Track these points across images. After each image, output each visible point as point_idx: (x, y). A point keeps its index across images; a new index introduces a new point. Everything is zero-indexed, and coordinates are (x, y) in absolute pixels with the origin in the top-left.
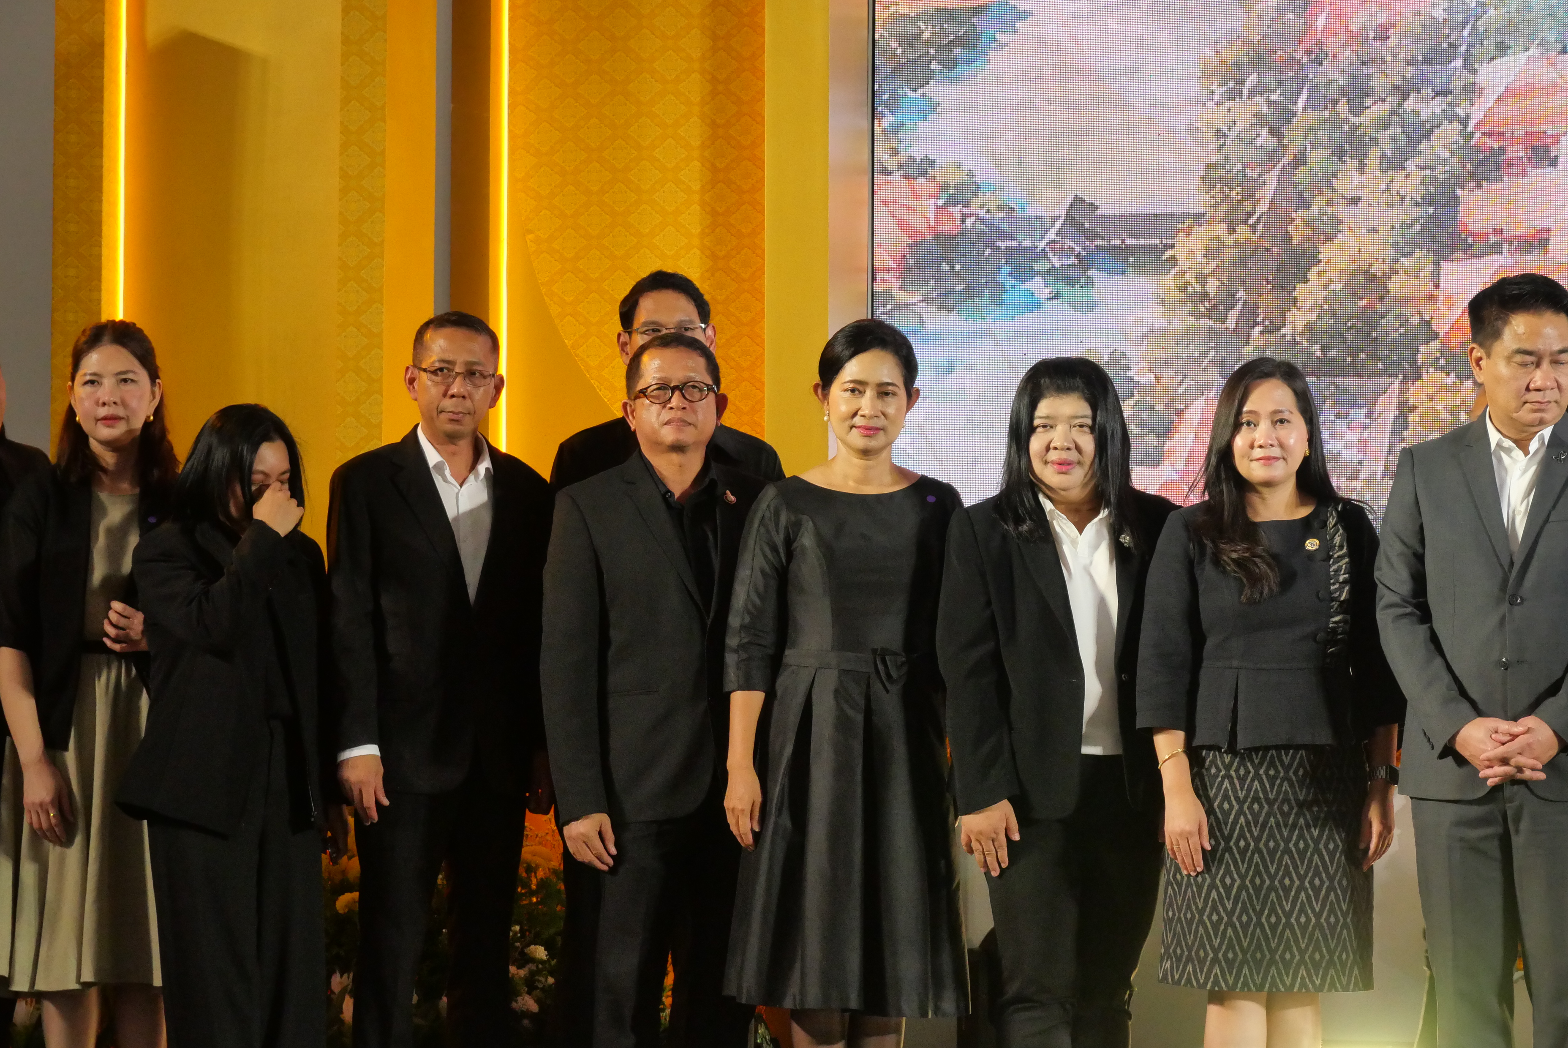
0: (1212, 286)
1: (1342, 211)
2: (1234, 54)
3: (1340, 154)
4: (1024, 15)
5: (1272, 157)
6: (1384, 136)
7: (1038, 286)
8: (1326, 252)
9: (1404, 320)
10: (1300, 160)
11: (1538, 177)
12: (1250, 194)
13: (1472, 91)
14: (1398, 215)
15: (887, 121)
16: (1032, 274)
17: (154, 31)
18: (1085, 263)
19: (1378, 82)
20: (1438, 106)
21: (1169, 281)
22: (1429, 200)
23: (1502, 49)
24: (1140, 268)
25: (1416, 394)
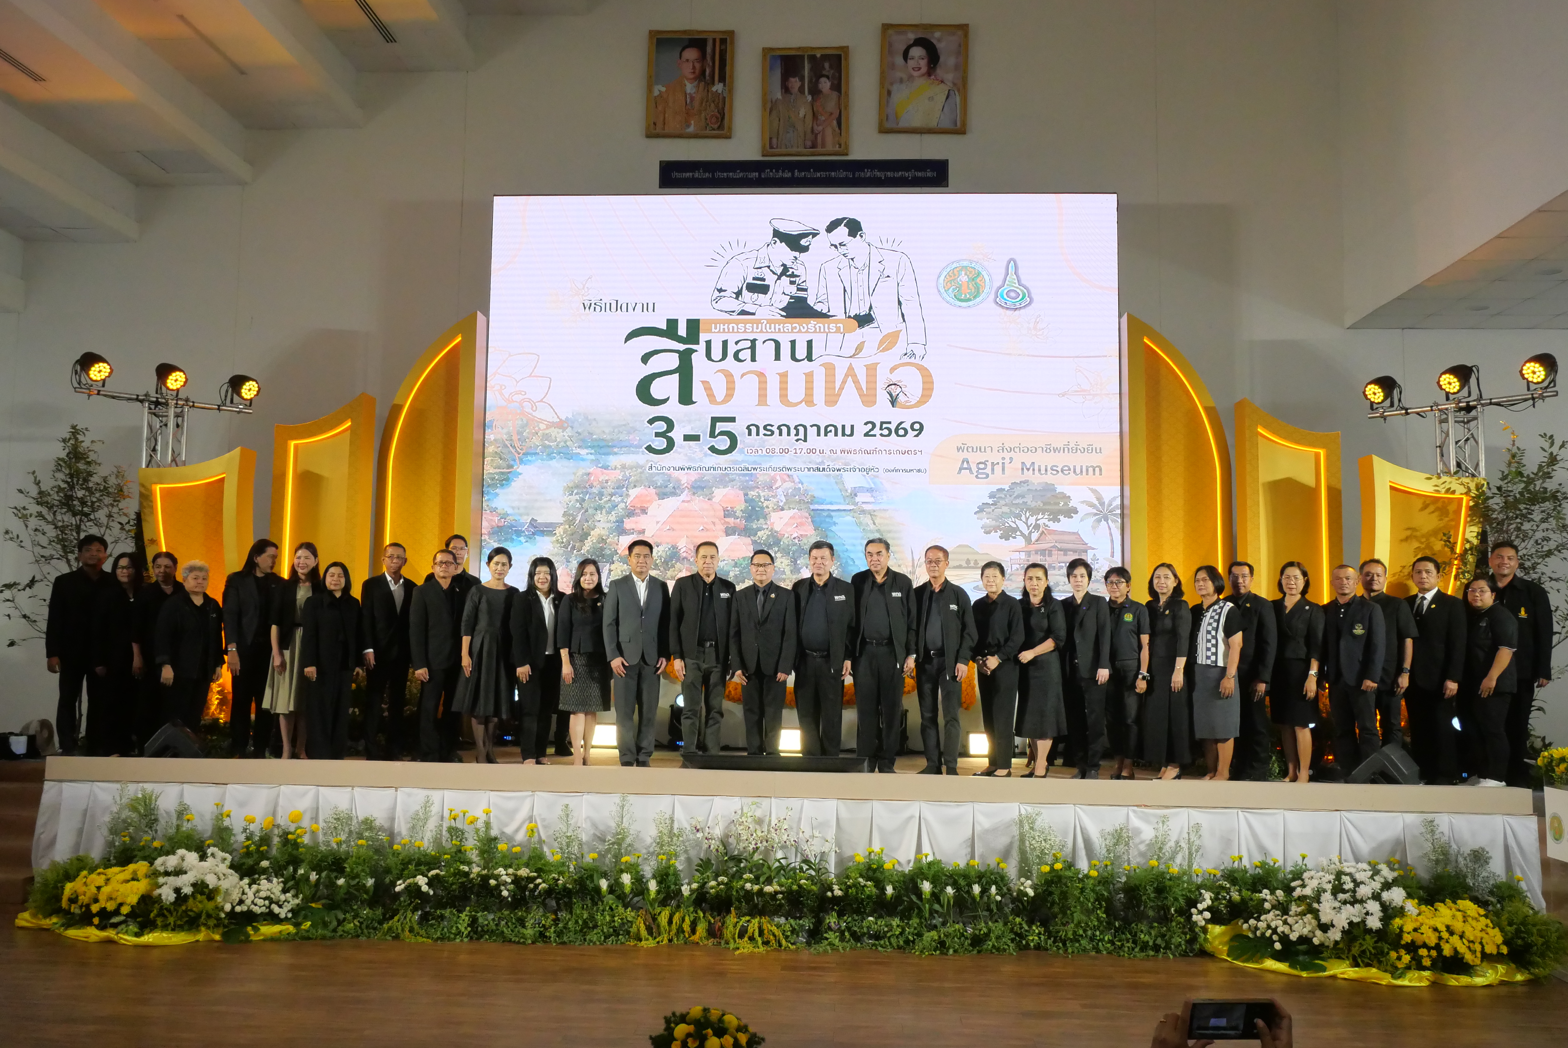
0: (565, 540)
1: (596, 524)
2: (571, 485)
3: (596, 510)
4: (520, 474)
5: (580, 509)
6: (607, 506)
7: (522, 539)
8: (592, 533)
9: (610, 549)
10: (587, 511)
11: (643, 517)
12: (574, 519)
13: (628, 495)
14: (609, 525)
15: (486, 498)
16: (521, 536)
17: (299, 470)
18: (534, 534)
19: (605, 492)
20: (620, 499)
21: (554, 538)
22: (617, 521)
23: (635, 486)
24: (547, 535)
25: (613, 567)
